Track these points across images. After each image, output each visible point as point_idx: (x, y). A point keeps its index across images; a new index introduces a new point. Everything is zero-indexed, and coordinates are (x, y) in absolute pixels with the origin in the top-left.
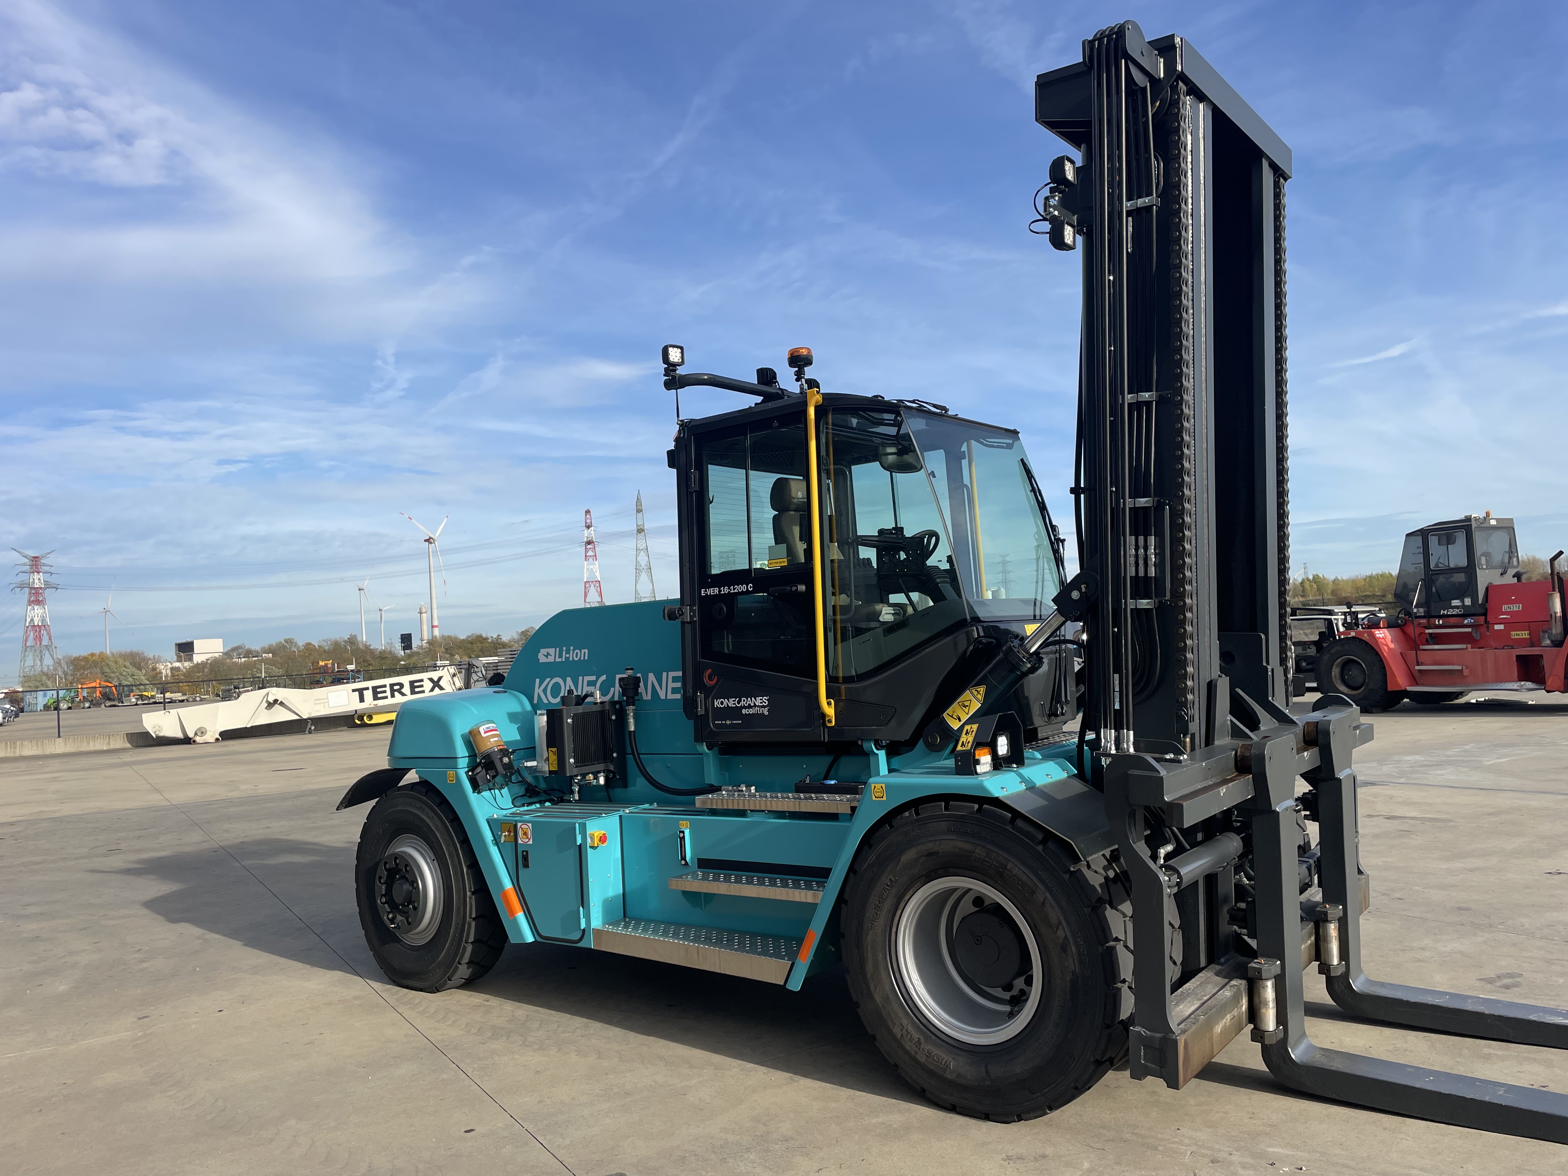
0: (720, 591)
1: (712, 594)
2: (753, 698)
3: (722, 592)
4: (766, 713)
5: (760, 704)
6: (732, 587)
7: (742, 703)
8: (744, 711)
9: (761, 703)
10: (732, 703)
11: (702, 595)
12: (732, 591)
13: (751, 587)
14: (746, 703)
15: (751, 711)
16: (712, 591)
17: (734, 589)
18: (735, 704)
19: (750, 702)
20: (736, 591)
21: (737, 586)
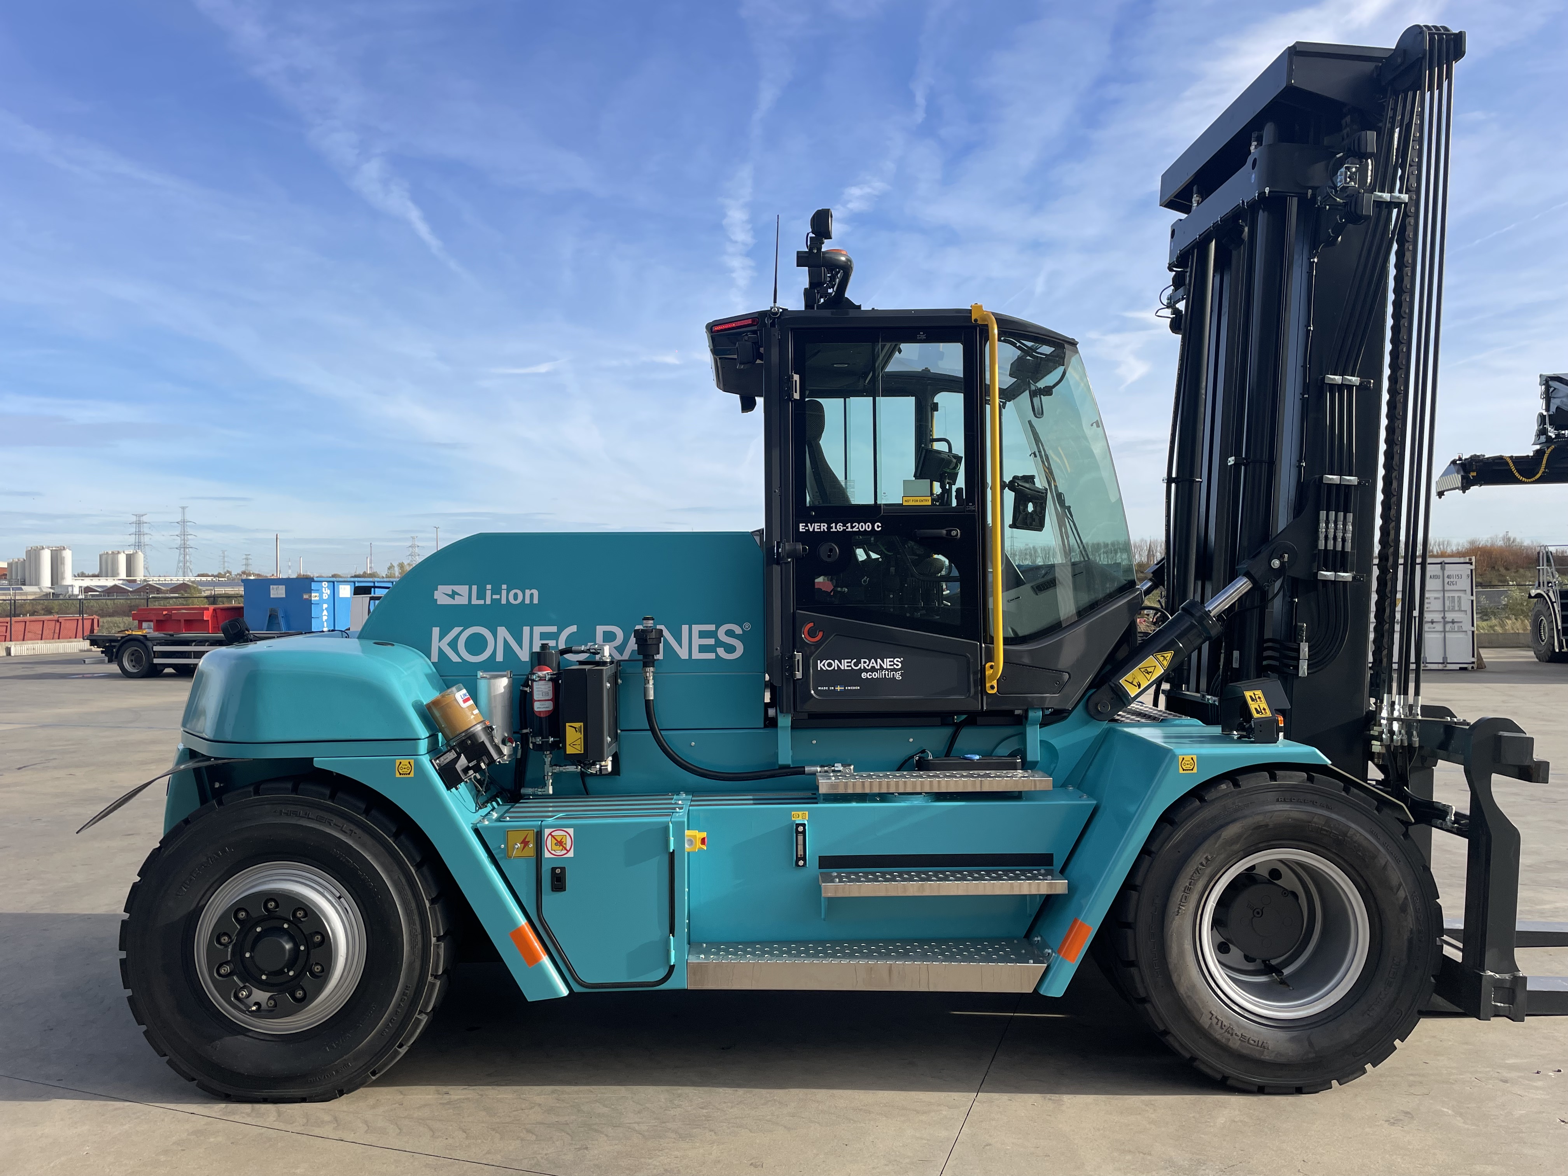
0: (829, 528)
1: (816, 530)
2: (879, 660)
3: (834, 530)
4: (898, 676)
5: (889, 667)
6: (849, 525)
7: (862, 665)
8: (864, 675)
9: (890, 665)
10: (845, 665)
11: (801, 530)
12: (849, 529)
13: (878, 527)
14: (868, 666)
15: (875, 675)
16: (816, 527)
17: (852, 527)
18: (850, 666)
19: (875, 665)
20: (854, 529)
21: (857, 524)
